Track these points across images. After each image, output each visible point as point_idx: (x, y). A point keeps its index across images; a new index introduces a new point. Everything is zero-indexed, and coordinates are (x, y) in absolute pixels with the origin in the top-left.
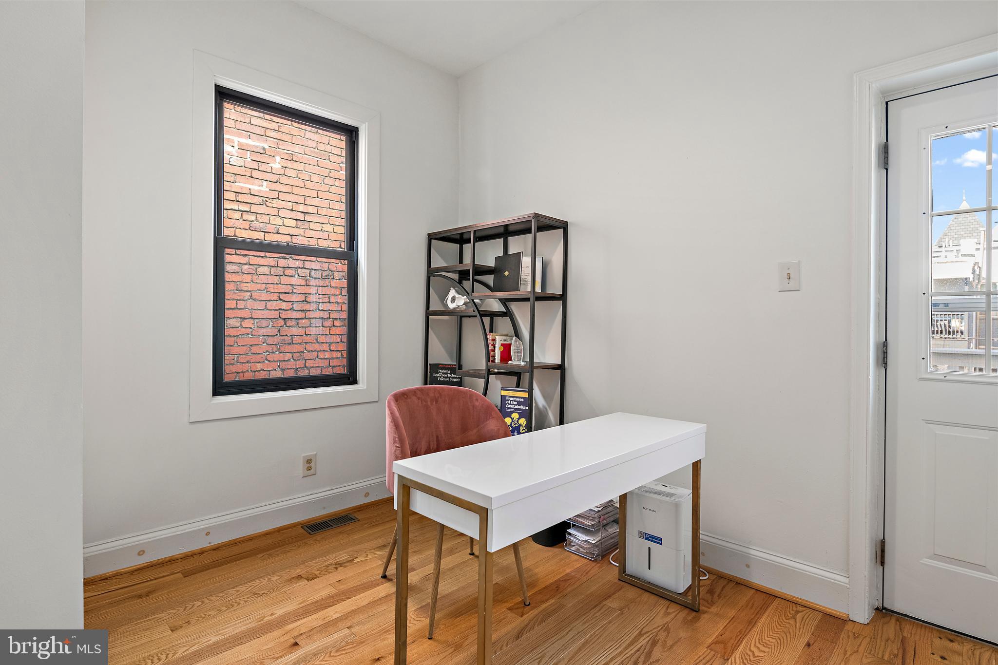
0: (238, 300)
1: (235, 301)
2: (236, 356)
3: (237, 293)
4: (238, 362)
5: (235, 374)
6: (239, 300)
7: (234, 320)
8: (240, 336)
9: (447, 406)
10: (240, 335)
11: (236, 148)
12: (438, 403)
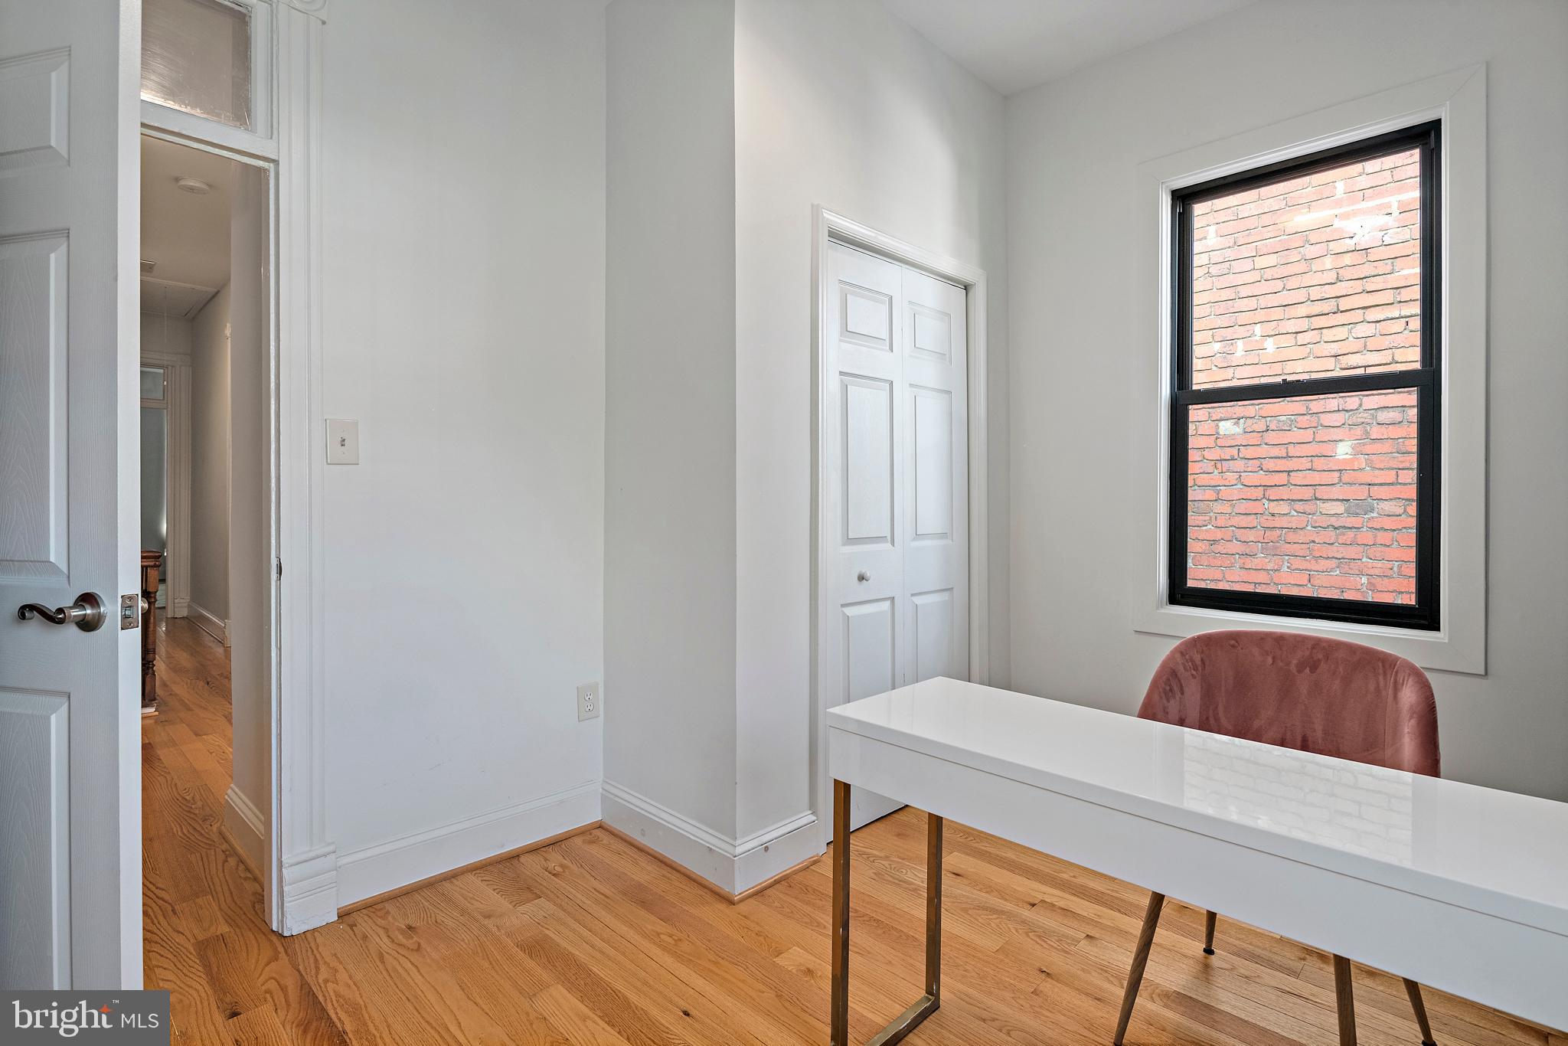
0: (1400, 469)
1: (1394, 472)
2: (1397, 563)
3: (1397, 457)
4: (1400, 574)
5: (1394, 594)
6: (1403, 469)
7: (1391, 503)
8: (1404, 530)
9: (1337, 682)
10: (1404, 528)
11: (1396, 213)
12: (1318, 671)
